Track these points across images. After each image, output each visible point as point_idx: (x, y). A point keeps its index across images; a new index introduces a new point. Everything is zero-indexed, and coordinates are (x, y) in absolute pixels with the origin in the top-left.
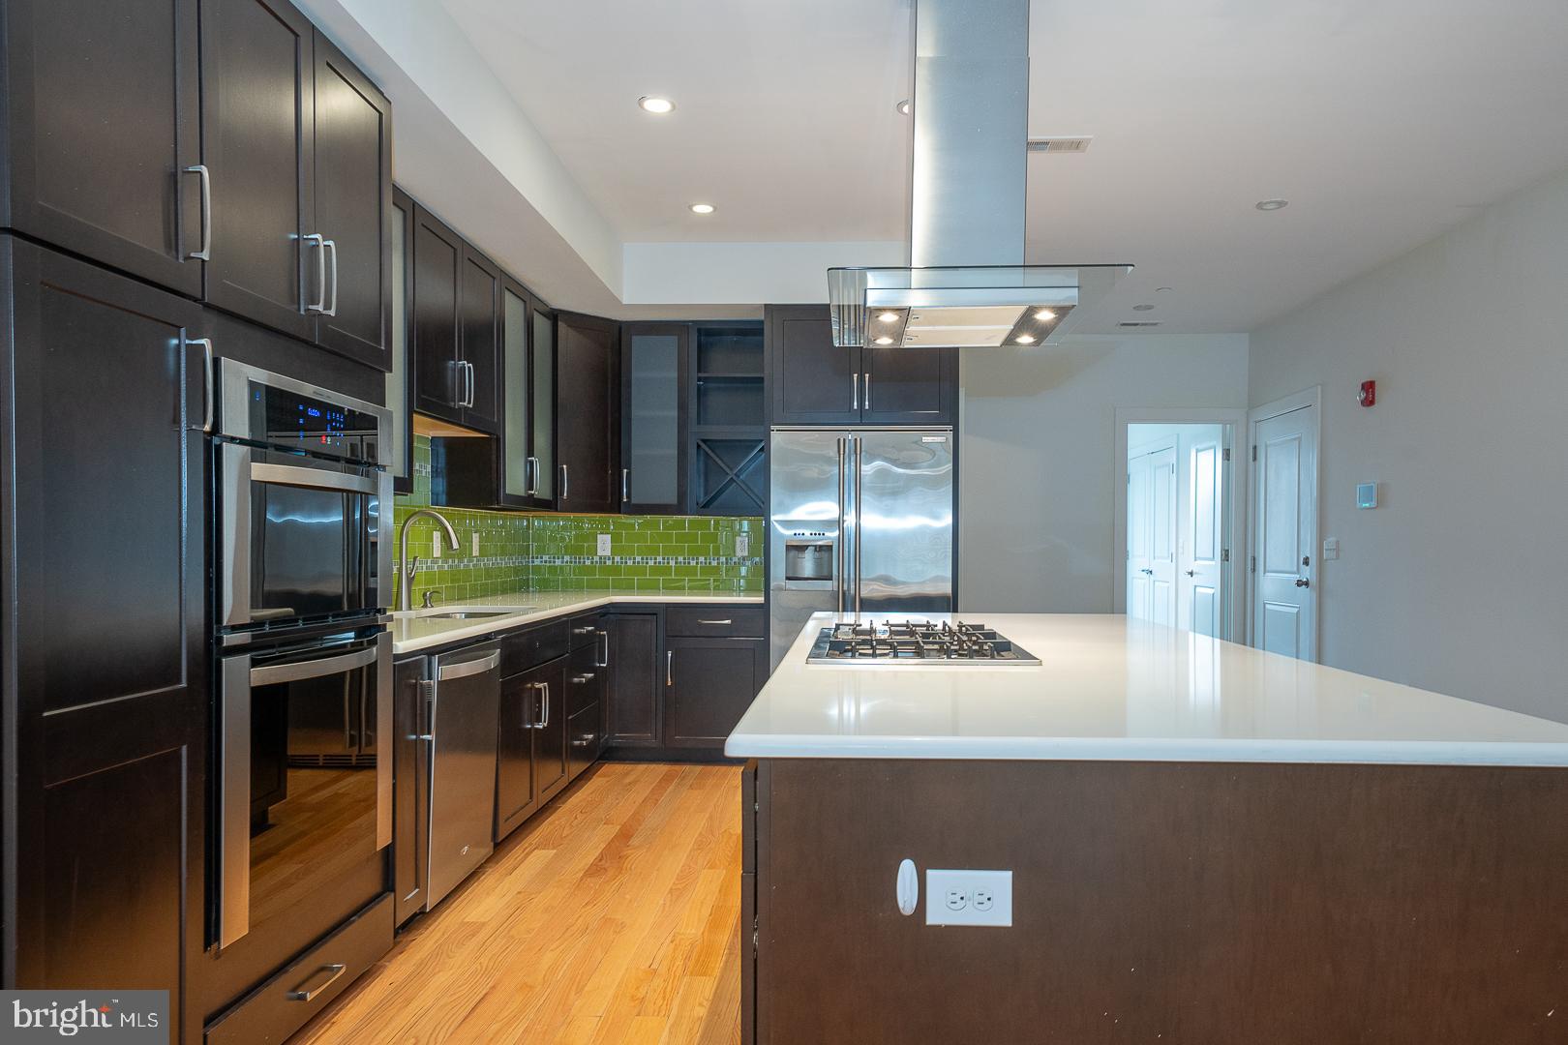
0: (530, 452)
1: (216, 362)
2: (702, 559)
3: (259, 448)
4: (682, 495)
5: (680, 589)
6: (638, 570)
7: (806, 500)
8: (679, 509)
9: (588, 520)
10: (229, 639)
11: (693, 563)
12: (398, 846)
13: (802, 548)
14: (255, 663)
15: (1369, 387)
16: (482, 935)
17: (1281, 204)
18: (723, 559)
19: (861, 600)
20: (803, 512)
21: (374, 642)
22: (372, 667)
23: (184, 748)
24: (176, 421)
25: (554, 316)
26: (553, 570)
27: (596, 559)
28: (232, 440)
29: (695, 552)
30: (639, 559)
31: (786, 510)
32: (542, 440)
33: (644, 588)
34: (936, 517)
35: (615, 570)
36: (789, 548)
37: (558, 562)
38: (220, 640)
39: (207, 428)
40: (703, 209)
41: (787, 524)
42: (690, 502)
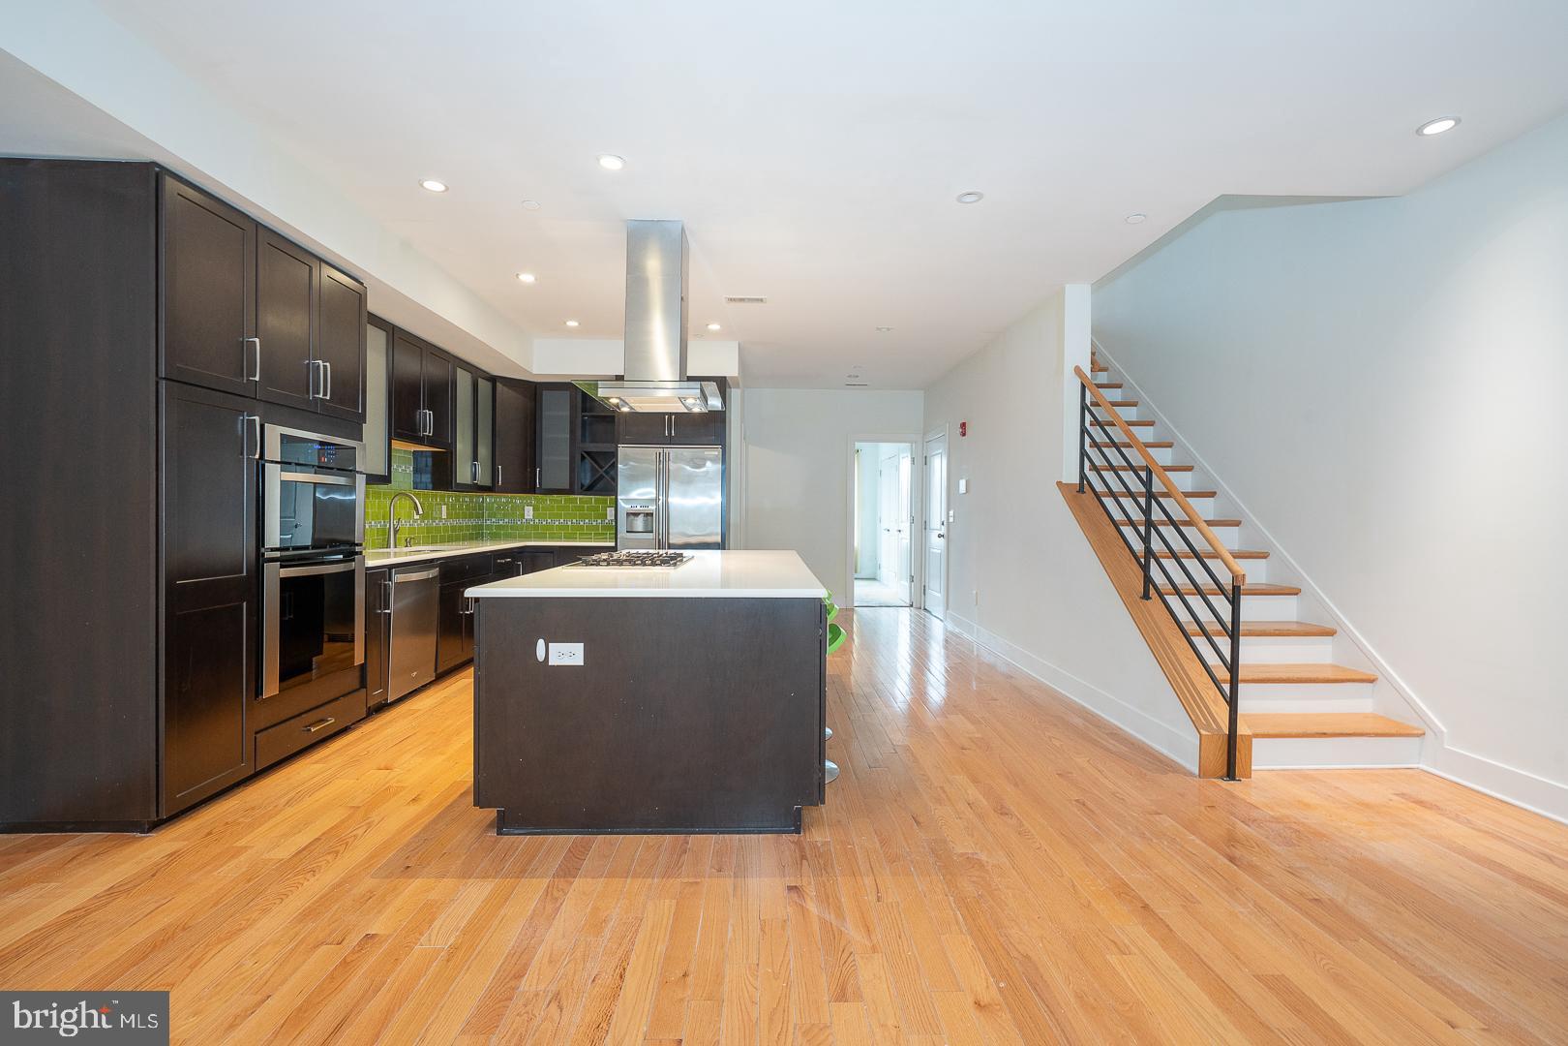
0: (475, 458)
1: (262, 427)
2: (587, 521)
3: (285, 464)
4: (572, 483)
5: (574, 539)
6: (548, 527)
7: (638, 488)
8: (570, 491)
9: (518, 499)
10: (268, 555)
11: (582, 523)
12: (368, 665)
13: (636, 515)
14: (282, 567)
15: (963, 425)
16: (417, 714)
17: (888, 329)
18: (599, 521)
19: (669, 544)
20: (634, 495)
21: (354, 560)
22: (353, 572)
23: (245, 604)
24: (242, 454)
25: (493, 380)
26: (499, 527)
27: (524, 521)
28: (272, 462)
29: (583, 517)
30: (549, 521)
31: (627, 492)
32: (484, 451)
33: (552, 538)
34: (712, 497)
35: (536, 527)
36: (628, 514)
37: (501, 523)
38: (263, 554)
39: (257, 456)
40: (572, 324)
41: (627, 501)
42: (577, 487)
